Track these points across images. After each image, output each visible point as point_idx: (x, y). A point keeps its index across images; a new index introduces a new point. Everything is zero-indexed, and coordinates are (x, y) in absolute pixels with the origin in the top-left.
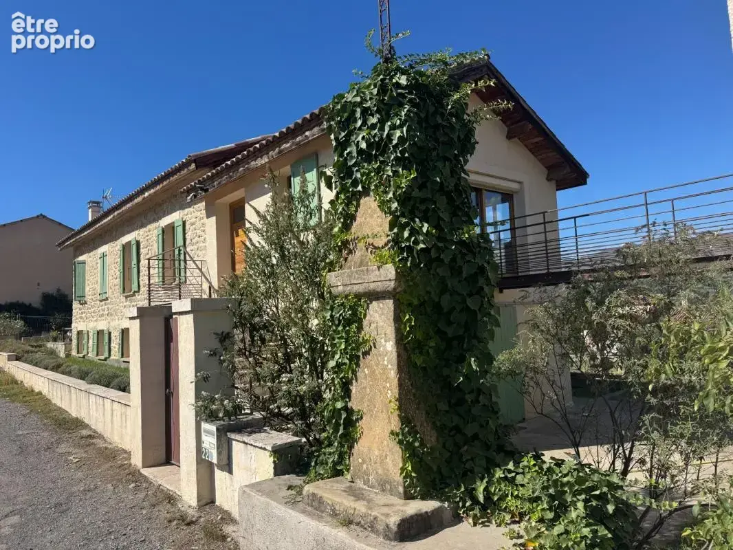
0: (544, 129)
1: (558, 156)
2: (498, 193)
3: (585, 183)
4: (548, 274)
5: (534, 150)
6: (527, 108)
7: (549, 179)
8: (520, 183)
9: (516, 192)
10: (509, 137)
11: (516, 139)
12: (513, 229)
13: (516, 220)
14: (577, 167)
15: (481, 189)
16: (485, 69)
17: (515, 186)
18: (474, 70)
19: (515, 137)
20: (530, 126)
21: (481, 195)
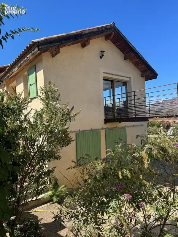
0: (139, 56)
1: (145, 67)
2: (121, 82)
3: (156, 78)
4: (135, 118)
5: (136, 65)
6: (132, 47)
7: (142, 76)
8: (130, 78)
9: (128, 82)
10: (125, 59)
11: (128, 60)
12: (127, 97)
13: (128, 94)
14: (153, 71)
15: (113, 81)
16: (113, 29)
17: (128, 79)
18: (107, 29)
19: (127, 59)
20: (133, 55)
21: (113, 83)
